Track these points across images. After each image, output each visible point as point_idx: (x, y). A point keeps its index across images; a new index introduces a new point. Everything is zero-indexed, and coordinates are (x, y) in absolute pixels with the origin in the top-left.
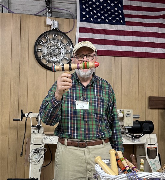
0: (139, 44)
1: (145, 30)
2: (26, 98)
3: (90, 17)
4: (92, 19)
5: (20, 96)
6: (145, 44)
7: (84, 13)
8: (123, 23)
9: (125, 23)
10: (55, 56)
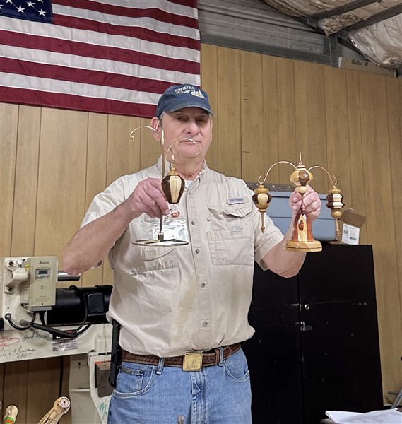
0: (90, 76)
1: (105, 41)
6: (106, 78)
8: (45, 18)
9: (52, 19)
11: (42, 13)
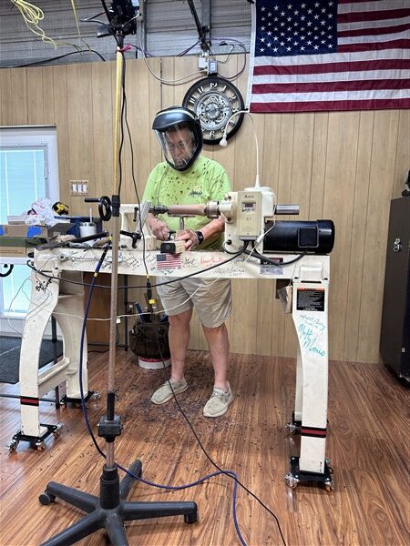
0: (362, 84)
1: (374, 57)
3: (273, 47)
4: (275, 50)
6: (373, 84)
7: (263, 40)
8: (333, 50)
9: (337, 49)
10: (214, 120)
11: (330, 46)
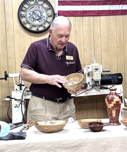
2: (14, 59)
5: (9, 59)
10: (37, 20)
